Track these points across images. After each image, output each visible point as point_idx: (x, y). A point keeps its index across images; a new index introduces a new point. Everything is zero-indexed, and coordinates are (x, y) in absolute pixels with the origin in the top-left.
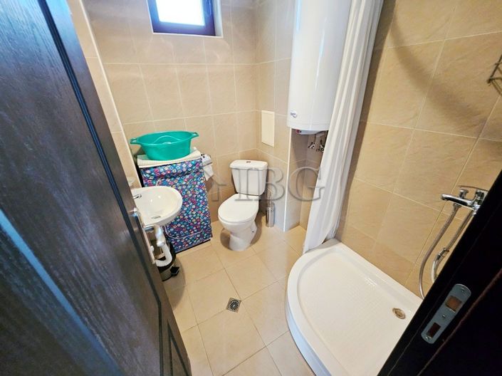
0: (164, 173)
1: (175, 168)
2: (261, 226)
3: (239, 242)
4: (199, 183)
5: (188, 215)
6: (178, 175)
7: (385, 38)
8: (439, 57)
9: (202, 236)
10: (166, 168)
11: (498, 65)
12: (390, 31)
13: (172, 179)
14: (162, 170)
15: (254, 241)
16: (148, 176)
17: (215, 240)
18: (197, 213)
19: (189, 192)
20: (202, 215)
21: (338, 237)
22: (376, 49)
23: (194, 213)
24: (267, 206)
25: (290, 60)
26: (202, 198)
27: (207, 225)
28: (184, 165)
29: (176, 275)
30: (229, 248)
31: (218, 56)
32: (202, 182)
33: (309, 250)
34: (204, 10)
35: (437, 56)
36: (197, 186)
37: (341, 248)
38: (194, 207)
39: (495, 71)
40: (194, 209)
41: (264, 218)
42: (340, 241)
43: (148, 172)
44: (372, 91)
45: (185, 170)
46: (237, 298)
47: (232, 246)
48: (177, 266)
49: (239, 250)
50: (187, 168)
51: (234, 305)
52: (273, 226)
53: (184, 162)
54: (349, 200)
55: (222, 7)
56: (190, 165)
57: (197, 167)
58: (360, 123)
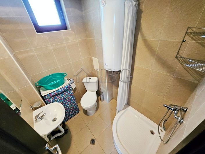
0: (54, 95)
1: (59, 91)
2: (99, 101)
3: (91, 112)
4: (70, 93)
5: (68, 107)
6: (60, 93)
7: (138, 35)
8: (158, 46)
9: (75, 112)
10: (55, 93)
11: (178, 52)
12: (140, 32)
13: (58, 96)
14: (53, 94)
15: (97, 109)
16: (47, 98)
17: (81, 112)
18: (71, 105)
19: (67, 98)
20: (74, 105)
21: (128, 104)
22: (135, 38)
23: (70, 105)
24: (100, 94)
25: (102, 40)
26: (73, 98)
27: (77, 108)
28: (63, 89)
29: (67, 133)
30: (87, 115)
31: (70, 38)
32: (71, 93)
33: (119, 112)
34: (60, 18)
35: (157, 45)
36: (70, 95)
37: (130, 108)
38: (70, 103)
39: (177, 54)
40: (70, 104)
41: (99, 97)
42: (129, 105)
43: (47, 96)
44: (135, 53)
45: (63, 91)
46: (94, 138)
47: (88, 114)
48: (67, 129)
49: (92, 115)
50: (64, 90)
51: (93, 142)
52: (103, 101)
53: (63, 88)
54: (131, 92)
55: (68, 17)
56: (65, 88)
57: (69, 88)
58: (132, 65)
